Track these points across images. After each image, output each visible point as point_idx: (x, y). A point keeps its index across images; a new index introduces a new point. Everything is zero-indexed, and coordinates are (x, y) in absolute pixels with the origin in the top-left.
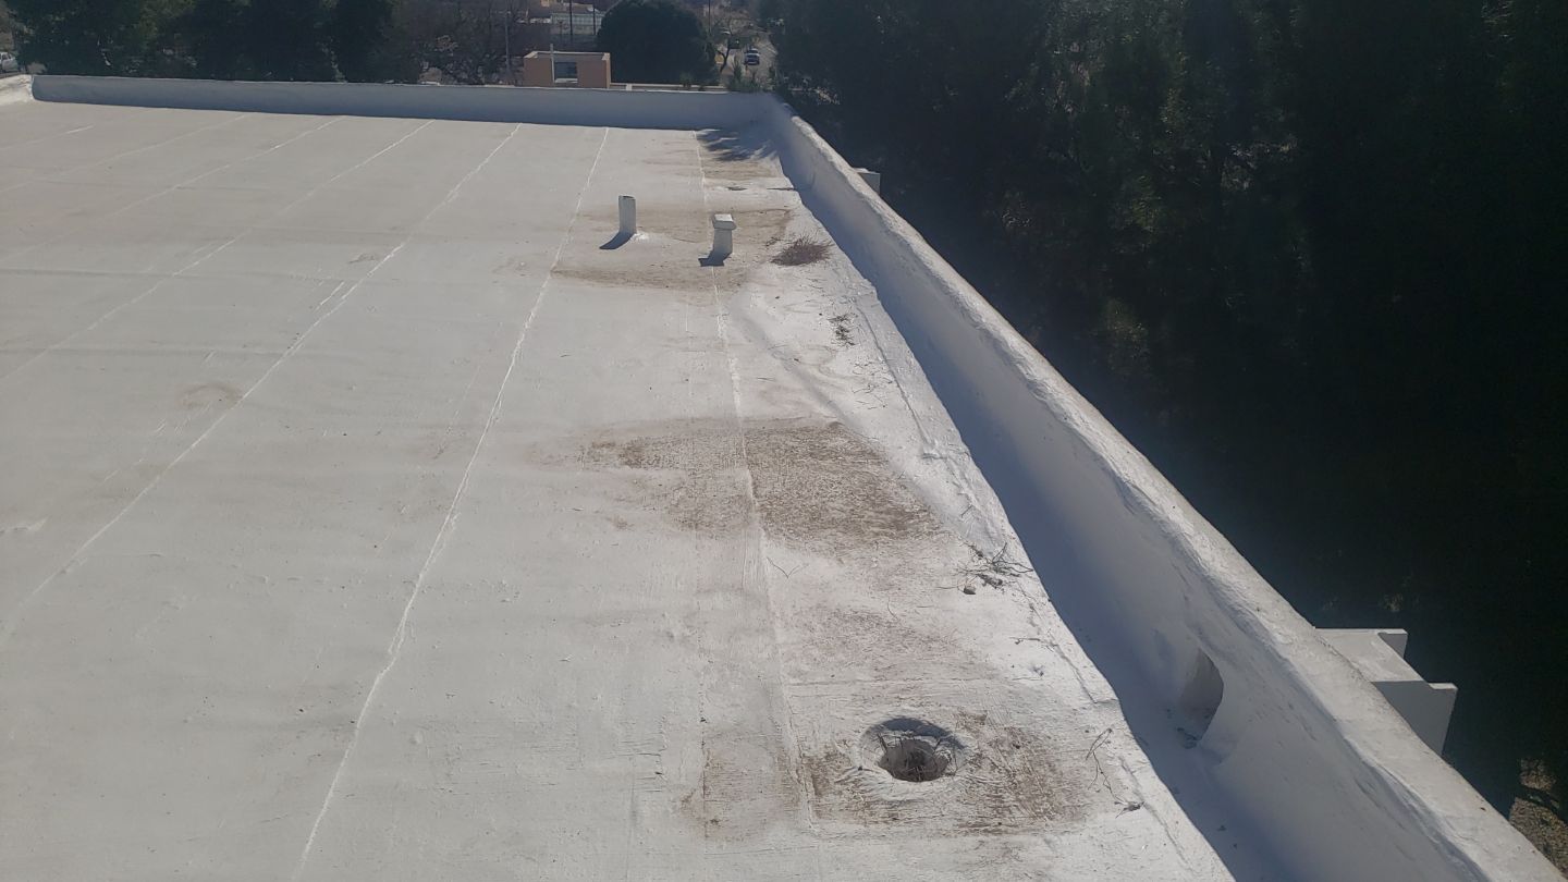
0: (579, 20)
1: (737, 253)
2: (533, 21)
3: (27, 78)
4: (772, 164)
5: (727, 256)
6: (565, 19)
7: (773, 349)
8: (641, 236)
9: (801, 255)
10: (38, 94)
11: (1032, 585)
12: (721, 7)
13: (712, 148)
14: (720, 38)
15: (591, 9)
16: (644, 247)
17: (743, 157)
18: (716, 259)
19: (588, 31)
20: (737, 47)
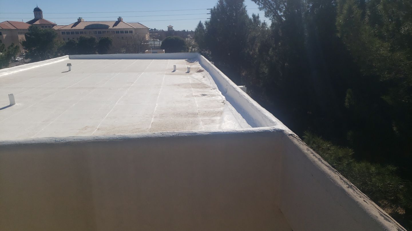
0: (156, 43)
1: (191, 72)
2: (145, 43)
3: (68, 56)
4: (198, 63)
5: (189, 72)
6: (152, 43)
7: (195, 79)
8: (176, 71)
9: (200, 71)
10: (70, 58)
11: (218, 89)
12: (190, 38)
13: (188, 62)
14: (190, 46)
15: (158, 40)
16: (177, 72)
17: (193, 62)
18: (188, 72)
19: (158, 45)
20: (194, 48)
